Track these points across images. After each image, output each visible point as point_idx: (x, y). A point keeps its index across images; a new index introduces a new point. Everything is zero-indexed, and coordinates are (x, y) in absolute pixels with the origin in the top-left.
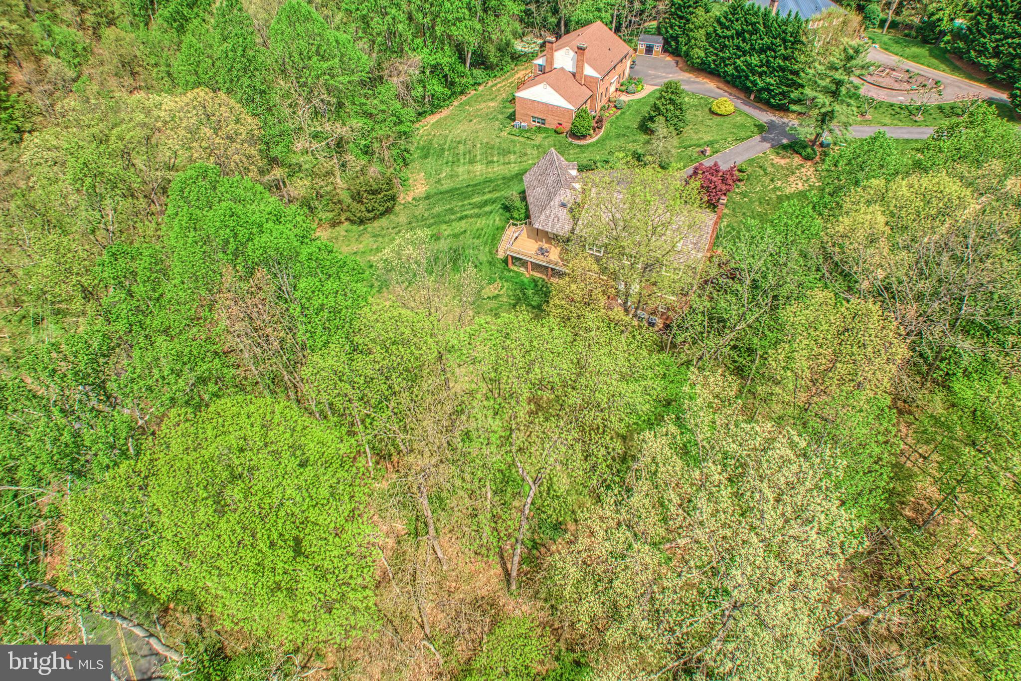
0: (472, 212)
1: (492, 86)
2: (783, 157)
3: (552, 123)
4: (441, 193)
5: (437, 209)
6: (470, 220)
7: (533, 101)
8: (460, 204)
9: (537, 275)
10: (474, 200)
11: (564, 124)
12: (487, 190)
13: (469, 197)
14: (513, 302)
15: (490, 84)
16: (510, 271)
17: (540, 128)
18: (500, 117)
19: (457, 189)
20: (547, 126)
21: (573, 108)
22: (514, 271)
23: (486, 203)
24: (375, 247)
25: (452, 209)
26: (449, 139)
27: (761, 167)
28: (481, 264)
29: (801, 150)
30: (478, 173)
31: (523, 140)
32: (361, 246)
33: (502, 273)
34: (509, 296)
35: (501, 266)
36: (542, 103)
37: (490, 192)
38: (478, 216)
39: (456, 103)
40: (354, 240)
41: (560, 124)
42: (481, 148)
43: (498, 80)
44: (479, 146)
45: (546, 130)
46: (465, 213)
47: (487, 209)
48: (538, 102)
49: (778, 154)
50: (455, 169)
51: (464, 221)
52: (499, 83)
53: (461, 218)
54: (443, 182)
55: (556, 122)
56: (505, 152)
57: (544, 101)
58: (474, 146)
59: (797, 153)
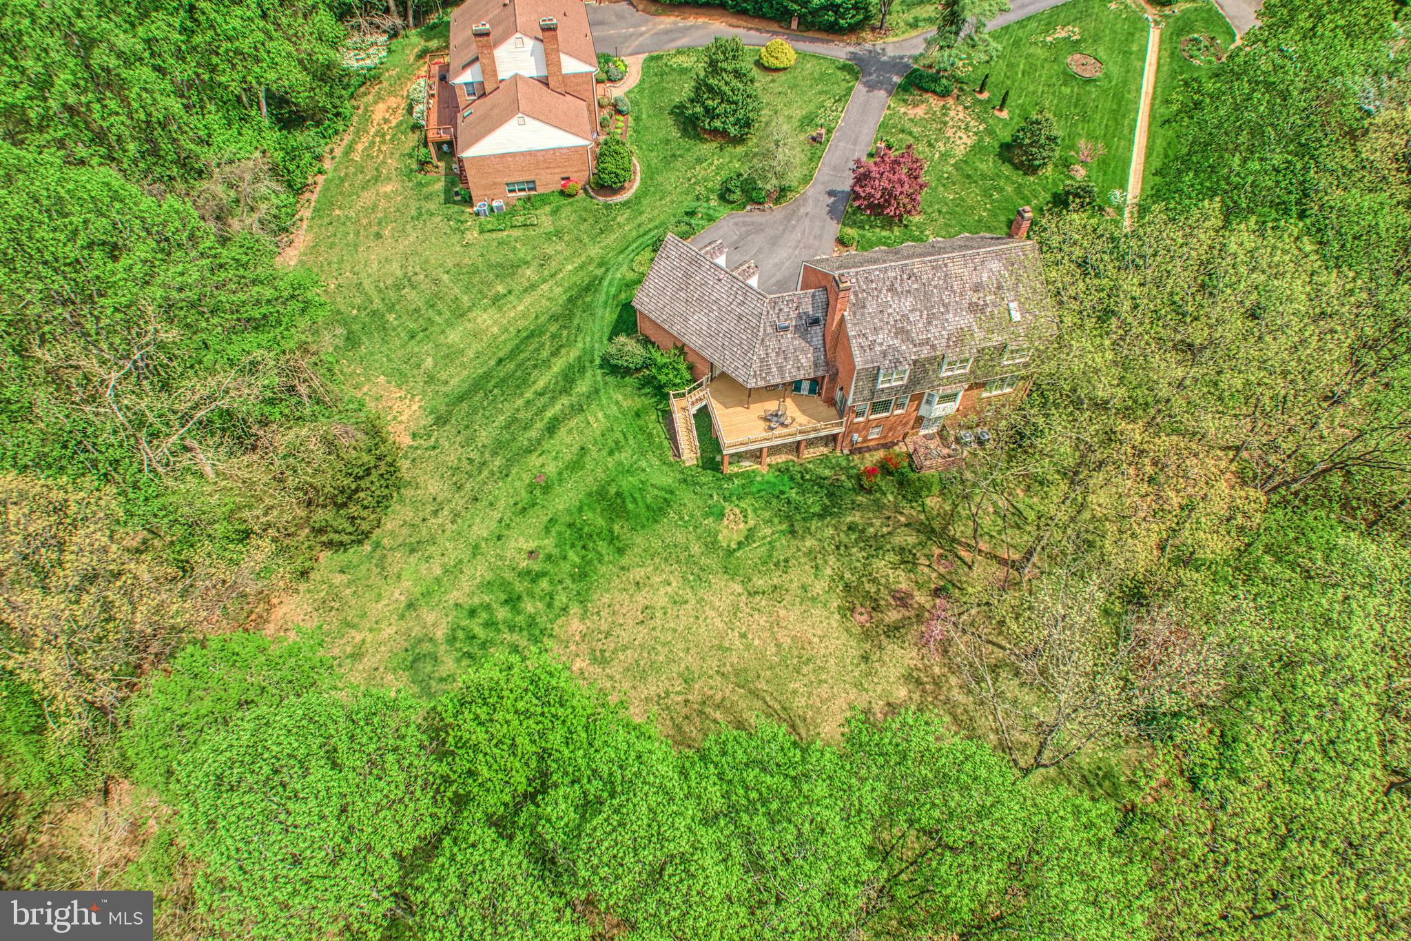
0: (558, 407)
1: (347, 153)
2: (915, 105)
3: (549, 182)
4: (461, 399)
5: (485, 436)
6: (572, 423)
7: (503, 156)
8: (520, 402)
9: (780, 459)
10: (541, 384)
11: (574, 176)
12: (545, 354)
13: (524, 382)
14: (784, 527)
15: (338, 152)
16: (730, 478)
17: (529, 198)
18: (432, 206)
19: (487, 376)
20: (540, 190)
21: (587, 143)
22: (737, 475)
23: (568, 379)
24: (438, 571)
25: (514, 420)
26: (367, 284)
27: (903, 131)
28: (671, 492)
29: (933, 86)
30: (495, 330)
31: (516, 233)
32: (406, 584)
33: (721, 487)
34: (770, 521)
35: (707, 477)
36: (522, 154)
37: (555, 354)
38: (578, 409)
39: (307, 213)
40: (375, 580)
41: (567, 179)
42: (456, 281)
43: (347, 139)
44: (445, 277)
45: (544, 199)
46: (549, 414)
47: (582, 387)
48: (513, 155)
49: (905, 101)
50: (441, 339)
51: (562, 432)
52: (353, 142)
53: (551, 429)
54: (443, 376)
55: (558, 178)
56: (509, 269)
57: (524, 149)
58: (436, 282)
59: (926, 91)
